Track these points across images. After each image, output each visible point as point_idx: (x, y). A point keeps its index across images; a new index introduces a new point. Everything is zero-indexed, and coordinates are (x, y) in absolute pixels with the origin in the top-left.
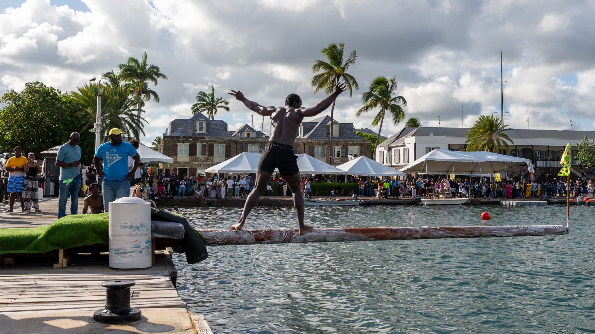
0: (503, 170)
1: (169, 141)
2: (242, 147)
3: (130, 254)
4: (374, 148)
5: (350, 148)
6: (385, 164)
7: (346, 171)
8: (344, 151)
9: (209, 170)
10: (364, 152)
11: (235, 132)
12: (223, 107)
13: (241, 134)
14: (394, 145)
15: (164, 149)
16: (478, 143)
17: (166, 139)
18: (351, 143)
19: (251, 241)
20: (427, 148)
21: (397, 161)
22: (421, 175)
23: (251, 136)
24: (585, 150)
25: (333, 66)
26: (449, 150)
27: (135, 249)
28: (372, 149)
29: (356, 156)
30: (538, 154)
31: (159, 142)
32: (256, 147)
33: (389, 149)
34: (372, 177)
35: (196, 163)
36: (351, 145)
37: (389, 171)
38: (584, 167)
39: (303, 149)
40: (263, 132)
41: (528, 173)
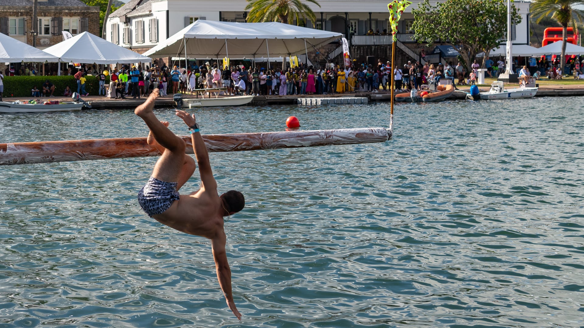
0: (301, 51)
4: (103, 19)
5: (66, 20)
6: (120, 45)
7: (60, 56)
8: (56, 25)
10: (87, 26)
14: (135, 13)
16: (264, 9)
18: (67, 11)
20: (186, 18)
21: (140, 38)
22: (177, 61)
24: (423, 18)
26: (220, 20)
28: (101, 21)
29: (74, 32)
30: (355, 26)
33: (128, 21)
34: (100, 65)
36: (67, 15)
37: (127, 55)
38: (421, 45)
41: (341, 55)
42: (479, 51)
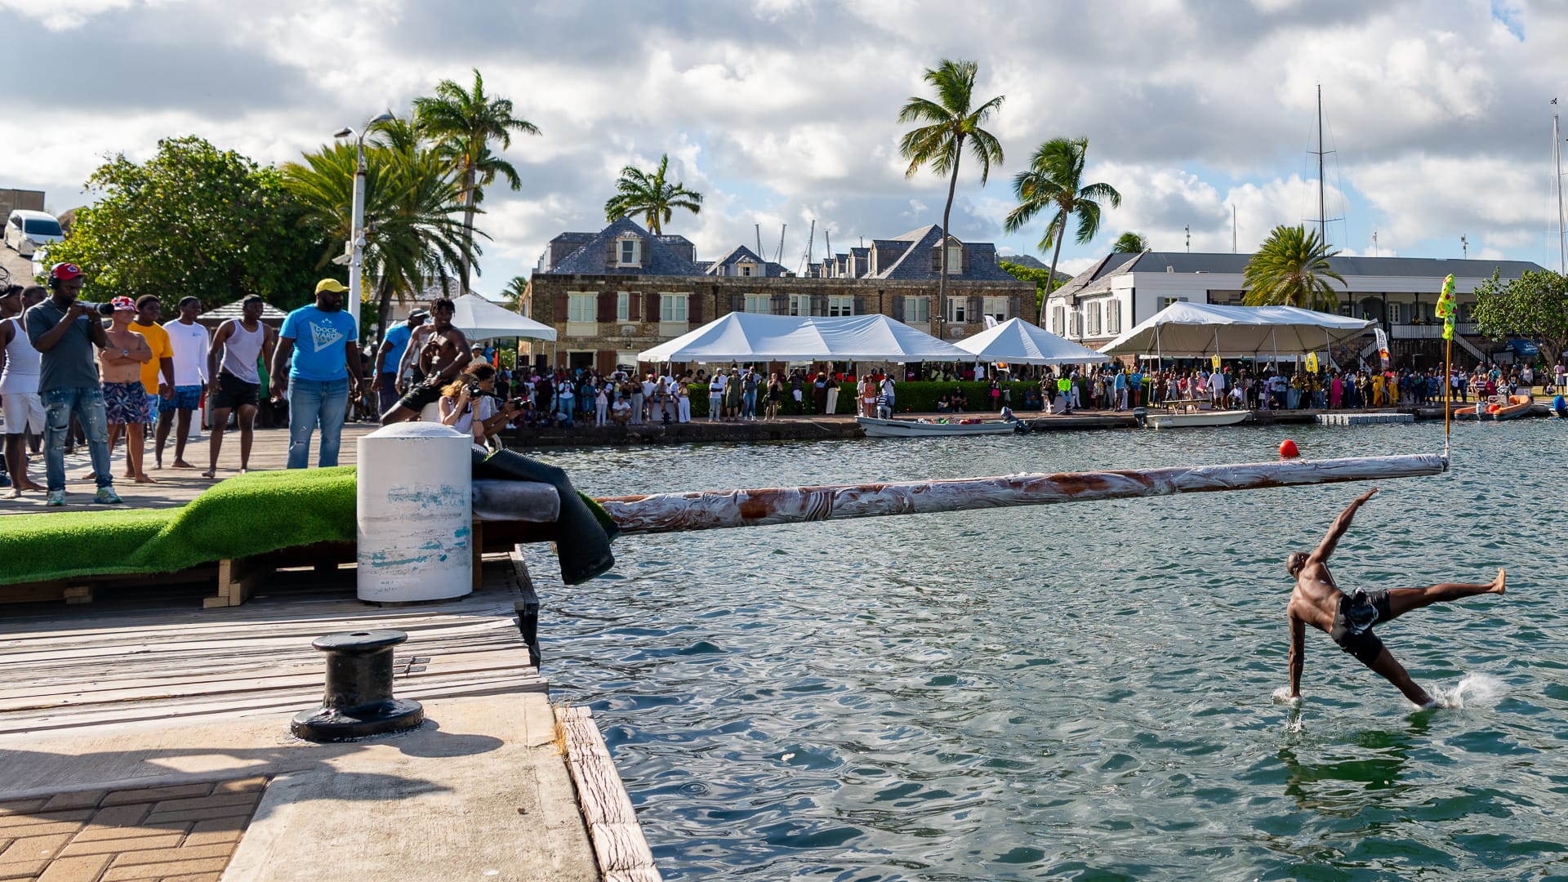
0: (1321, 346)
1: (545, 287)
2: (730, 300)
3: (412, 565)
4: (1042, 300)
5: (987, 300)
6: (1066, 338)
7: (977, 353)
8: (974, 307)
9: (647, 356)
10: (1019, 308)
11: (711, 264)
12: (685, 204)
13: (727, 268)
14: (1087, 292)
15: (535, 307)
16: (1269, 288)
17: (538, 282)
18: (990, 288)
19: (730, 519)
20: (1159, 299)
21: (1095, 328)
22: (1147, 361)
23: (752, 274)
24: (1490, 300)
25: (949, 111)
26: (1208, 302)
27: (427, 552)
28: (1038, 303)
29: (1000, 318)
30: (1396, 312)
31: (520, 290)
32: (763, 300)
33: (1077, 302)
34: (1036, 367)
35: (616, 339)
36: (989, 293)
37: (1074, 351)
38: (1488, 339)
39: (878, 304)
40: (783, 264)
41: (1377, 353)
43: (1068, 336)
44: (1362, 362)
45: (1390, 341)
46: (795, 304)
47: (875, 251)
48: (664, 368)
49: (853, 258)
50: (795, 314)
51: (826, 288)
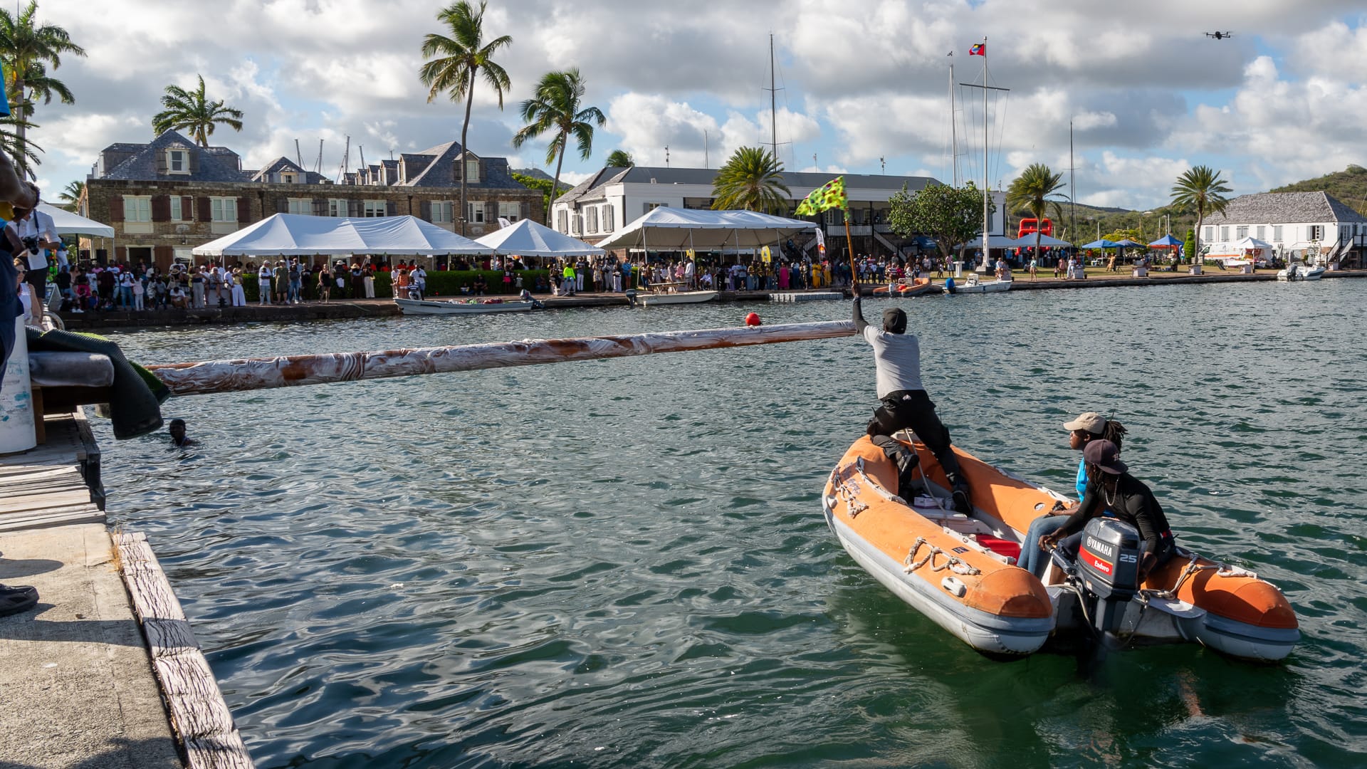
0: (773, 241)
1: (100, 191)
2: (275, 203)
4: (548, 205)
5: (502, 205)
6: (569, 235)
7: (495, 247)
8: (491, 210)
9: (202, 250)
10: (529, 212)
11: (256, 172)
12: (228, 121)
13: (271, 176)
14: (586, 199)
15: (92, 208)
16: (732, 196)
17: (93, 186)
18: (505, 194)
20: (644, 204)
21: (592, 227)
22: (636, 254)
23: (294, 181)
24: (901, 207)
26: (684, 208)
28: (545, 207)
29: (513, 219)
30: (831, 215)
31: (78, 193)
32: (306, 203)
33: (578, 207)
35: (172, 236)
36: (503, 199)
37: (576, 247)
38: (899, 236)
39: (407, 207)
40: (322, 174)
41: (816, 247)
42: (957, 243)
43: (571, 234)
44: (805, 253)
45: (826, 238)
46: (334, 207)
47: (403, 163)
48: (215, 262)
49: (385, 169)
50: (335, 215)
51: (361, 194)
